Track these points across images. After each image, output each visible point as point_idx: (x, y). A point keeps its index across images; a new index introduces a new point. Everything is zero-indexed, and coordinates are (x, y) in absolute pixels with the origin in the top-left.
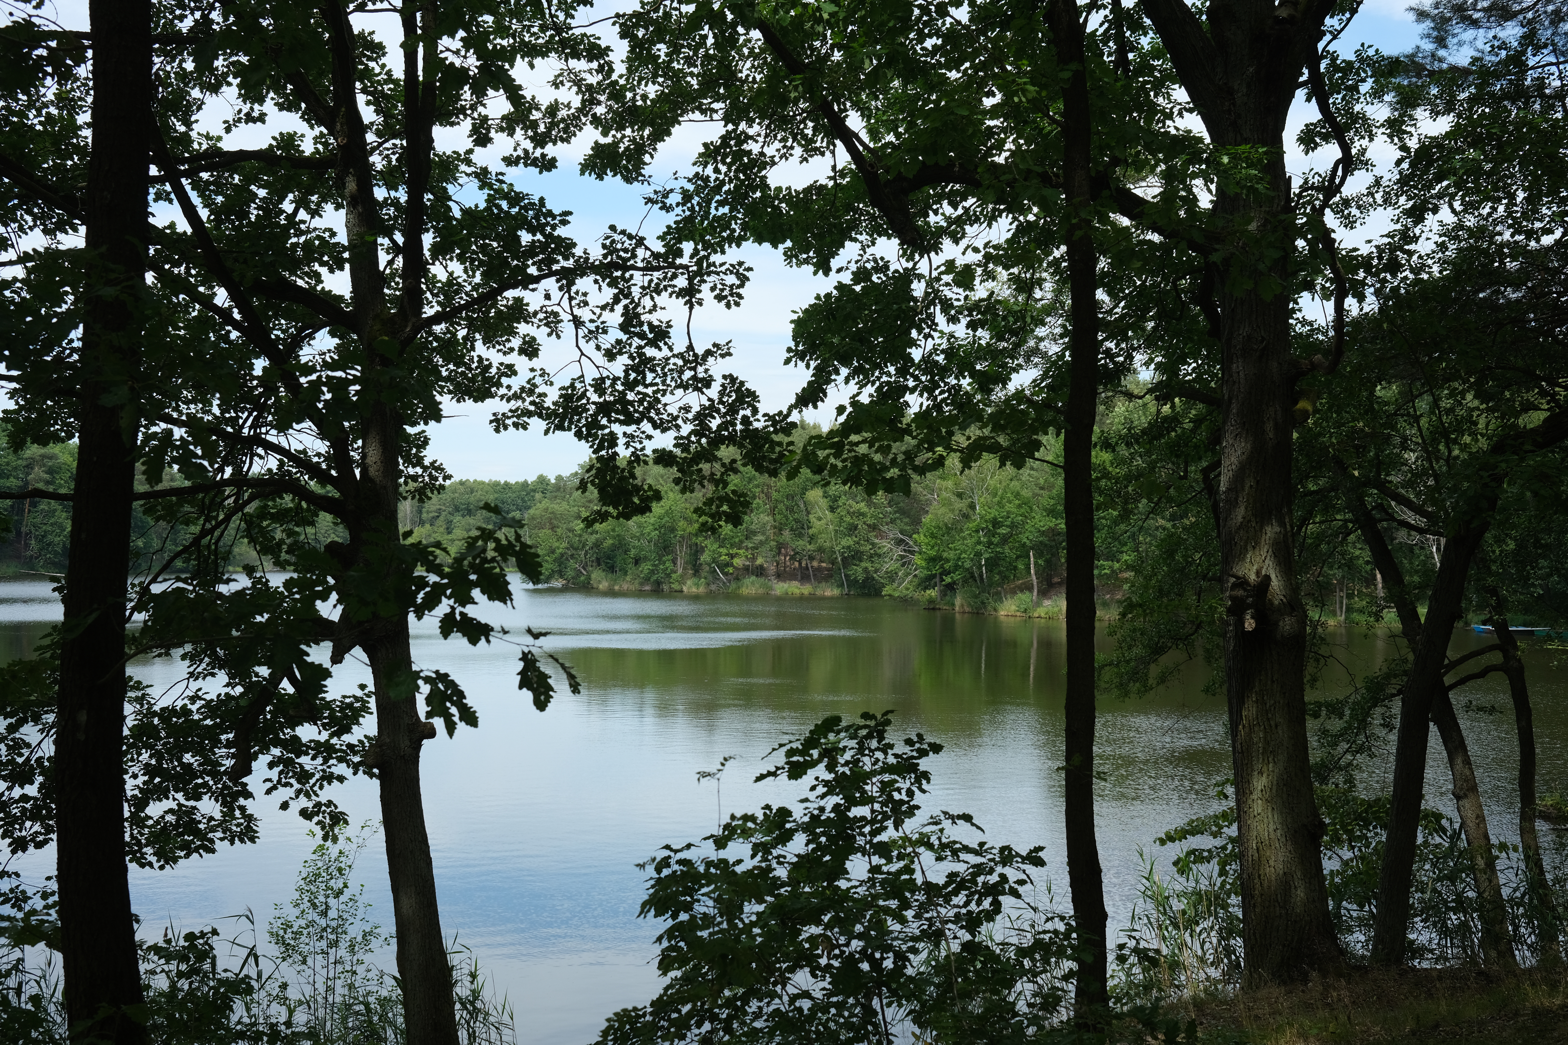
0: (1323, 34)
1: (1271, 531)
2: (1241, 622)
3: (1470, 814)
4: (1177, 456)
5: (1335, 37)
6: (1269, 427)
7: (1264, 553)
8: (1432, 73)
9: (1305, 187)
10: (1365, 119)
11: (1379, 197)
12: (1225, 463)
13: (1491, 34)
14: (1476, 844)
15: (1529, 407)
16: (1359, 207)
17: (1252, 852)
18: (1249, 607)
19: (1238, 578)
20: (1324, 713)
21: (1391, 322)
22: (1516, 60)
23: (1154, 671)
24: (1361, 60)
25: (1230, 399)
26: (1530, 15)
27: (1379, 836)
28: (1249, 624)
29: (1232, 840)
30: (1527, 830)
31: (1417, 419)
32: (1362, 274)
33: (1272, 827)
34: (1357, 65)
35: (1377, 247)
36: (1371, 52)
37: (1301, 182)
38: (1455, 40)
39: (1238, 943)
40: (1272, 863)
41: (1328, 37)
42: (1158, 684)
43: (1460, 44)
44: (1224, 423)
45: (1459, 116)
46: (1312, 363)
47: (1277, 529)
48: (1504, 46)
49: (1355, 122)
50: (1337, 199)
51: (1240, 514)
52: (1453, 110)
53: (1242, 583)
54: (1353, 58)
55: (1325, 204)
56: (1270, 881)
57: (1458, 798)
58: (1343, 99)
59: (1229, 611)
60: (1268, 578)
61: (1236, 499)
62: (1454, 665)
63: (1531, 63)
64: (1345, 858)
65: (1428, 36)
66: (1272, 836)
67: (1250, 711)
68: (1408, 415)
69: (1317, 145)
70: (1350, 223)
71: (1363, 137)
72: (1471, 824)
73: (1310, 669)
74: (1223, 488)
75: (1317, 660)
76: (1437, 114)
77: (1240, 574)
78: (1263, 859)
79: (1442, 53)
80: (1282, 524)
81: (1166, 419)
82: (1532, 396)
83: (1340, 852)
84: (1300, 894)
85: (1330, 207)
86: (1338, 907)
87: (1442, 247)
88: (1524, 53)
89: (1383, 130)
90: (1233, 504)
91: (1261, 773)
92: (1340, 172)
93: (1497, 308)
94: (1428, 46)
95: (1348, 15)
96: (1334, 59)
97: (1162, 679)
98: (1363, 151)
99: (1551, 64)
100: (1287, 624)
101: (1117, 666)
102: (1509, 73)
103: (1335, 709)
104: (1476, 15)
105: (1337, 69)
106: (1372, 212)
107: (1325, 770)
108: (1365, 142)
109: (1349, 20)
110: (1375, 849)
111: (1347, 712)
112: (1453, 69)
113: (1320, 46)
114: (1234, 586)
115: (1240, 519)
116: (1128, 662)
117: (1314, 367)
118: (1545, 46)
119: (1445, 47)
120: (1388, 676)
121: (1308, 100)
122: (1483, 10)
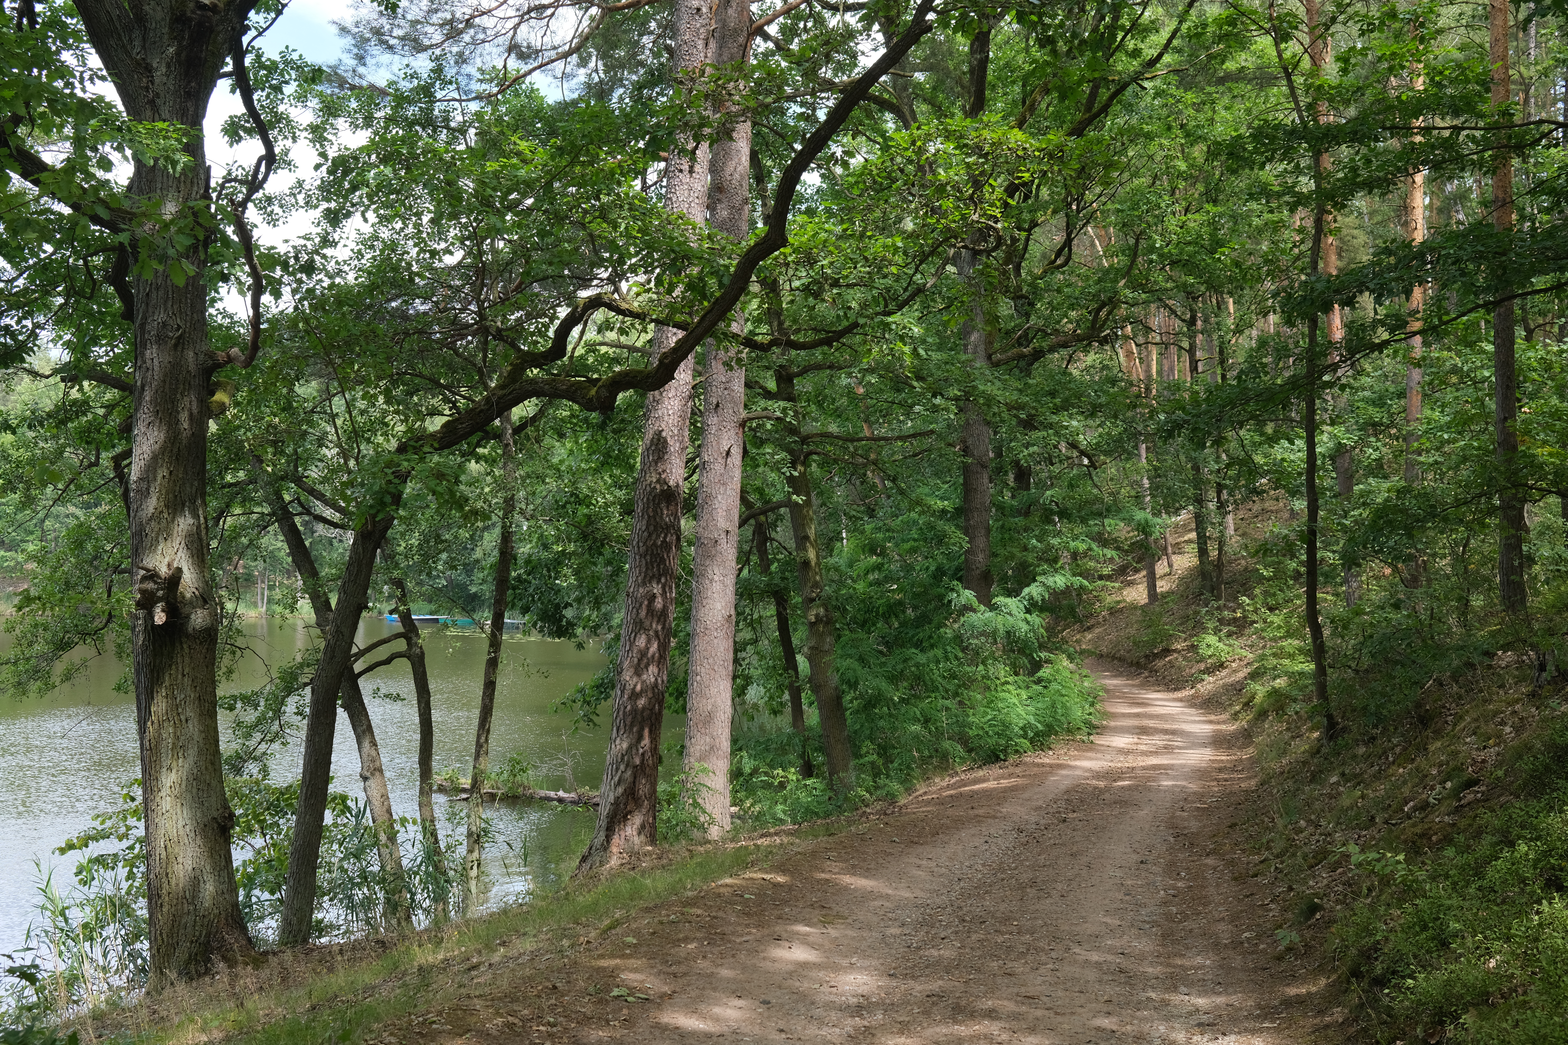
0: (247, 28)
1: (184, 523)
2: (150, 616)
3: (375, 794)
4: (88, 443)
5: (260, 34)
6: (184, 417)
7: (176, 544)
8: (353, 88)
9: (228, 179)
10: (289, 121)
11: (301, 198)
12: (136, 451)
13: (405, 61)
14: (380, 821)
15: (434, 412)
16: (281, 206)
17: (160, 851)
18: (160, 600)
19: (148, 570)
20: (239, 705)
21: (306, 321)
22: (426, 91)
23: (59, 667)
24: (287, 63)
25: (143, 387)
26: (438, 52)
27: (288, 823)
28: (160, 618)
29: (139, 840)
30: (425, 803)
31: (333, 417)
32: (278, 272)
33: (181, 823)
34: (281, 66)
35: (294, 247)
36: (295, 56)
37: (225, 173)
38: (374, 61)
39: (143, 946)
40: (180, 860)
41: (252, 33)
42: (62, 681)
43: (378, 65)
44: (136, 410)
45: (376, 133)
46: (229, 356)
47: (190, 521)
48: (414, 76)
49: (279, 122)
50: (259, 195)
51: (152, 504)
52: (371, 126)
53: (153, 575)
54: (277, 58)
55: (248, 199)
56: (178, 879)
57: (365, 779)
58: (268, 97)
59: (139, 604)
60: (179, 570)
61: (148, 489)
62: (362, 653)
63: (439, 95)
64: (257, 846)
65: (349, 51)
66: (181, 832)
67: (159, 706)
68: (325, 413)
69: (240, 138)
70: (272, 221)
71: (286, 137)
72: (376, 803)
73: (225, 661)
74: (134, 477)
75: (234, 653)
76: (357, 127)
77: (150, 566)
78: (172, 857)
79: (361, 70)
80: (196, 516)
81: (75, 402)
82: (436, 401)
83: (253, 842)
84: (209, 888)
85: (253, 201)
86: (248, 896)
87: (359, 255)
88: (433, 85)
89: (305, 134)
90: (145, 494)
91: (170, 769)
92: (263, 169)
93: (405, 317)
94: (349, 62)
95: (273, 15)
96: (259, 56)
97: (68, 677)
98: (286, 152)
99: (454, 100)
100: (199, 618)
101: (15, 663)
102: (420, 101)
103: (249, 700)
104: (392, 42)
105: (262, 66)
106: (293, 212)
107: (238, 763)
108: (289, 143)
109: (274, 20)
110: (286, 835)
111: (262, 703)
112: (372, 87)
113: (245, 40)
114: (144, 579)
115: (151, 510)
116: (28, 659)
117: (230, 360)
118: (451, 83)
119: (364, 65)
120: (301, 666)
121: (233, 91)
122: (399, 38)
